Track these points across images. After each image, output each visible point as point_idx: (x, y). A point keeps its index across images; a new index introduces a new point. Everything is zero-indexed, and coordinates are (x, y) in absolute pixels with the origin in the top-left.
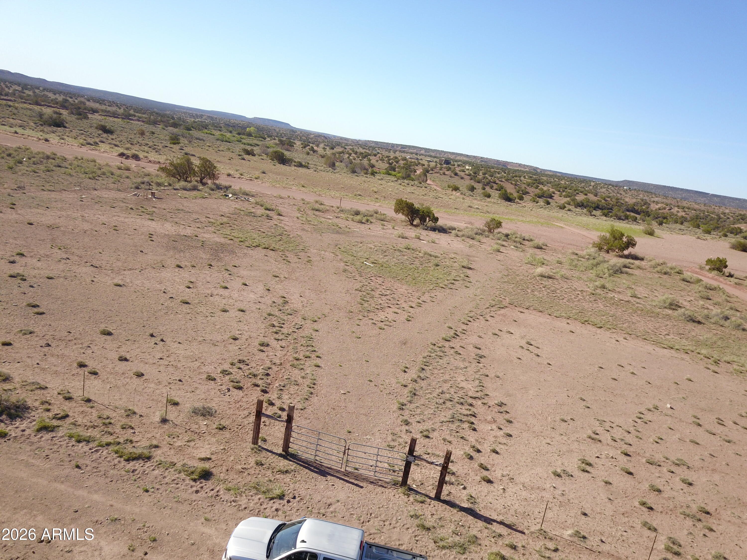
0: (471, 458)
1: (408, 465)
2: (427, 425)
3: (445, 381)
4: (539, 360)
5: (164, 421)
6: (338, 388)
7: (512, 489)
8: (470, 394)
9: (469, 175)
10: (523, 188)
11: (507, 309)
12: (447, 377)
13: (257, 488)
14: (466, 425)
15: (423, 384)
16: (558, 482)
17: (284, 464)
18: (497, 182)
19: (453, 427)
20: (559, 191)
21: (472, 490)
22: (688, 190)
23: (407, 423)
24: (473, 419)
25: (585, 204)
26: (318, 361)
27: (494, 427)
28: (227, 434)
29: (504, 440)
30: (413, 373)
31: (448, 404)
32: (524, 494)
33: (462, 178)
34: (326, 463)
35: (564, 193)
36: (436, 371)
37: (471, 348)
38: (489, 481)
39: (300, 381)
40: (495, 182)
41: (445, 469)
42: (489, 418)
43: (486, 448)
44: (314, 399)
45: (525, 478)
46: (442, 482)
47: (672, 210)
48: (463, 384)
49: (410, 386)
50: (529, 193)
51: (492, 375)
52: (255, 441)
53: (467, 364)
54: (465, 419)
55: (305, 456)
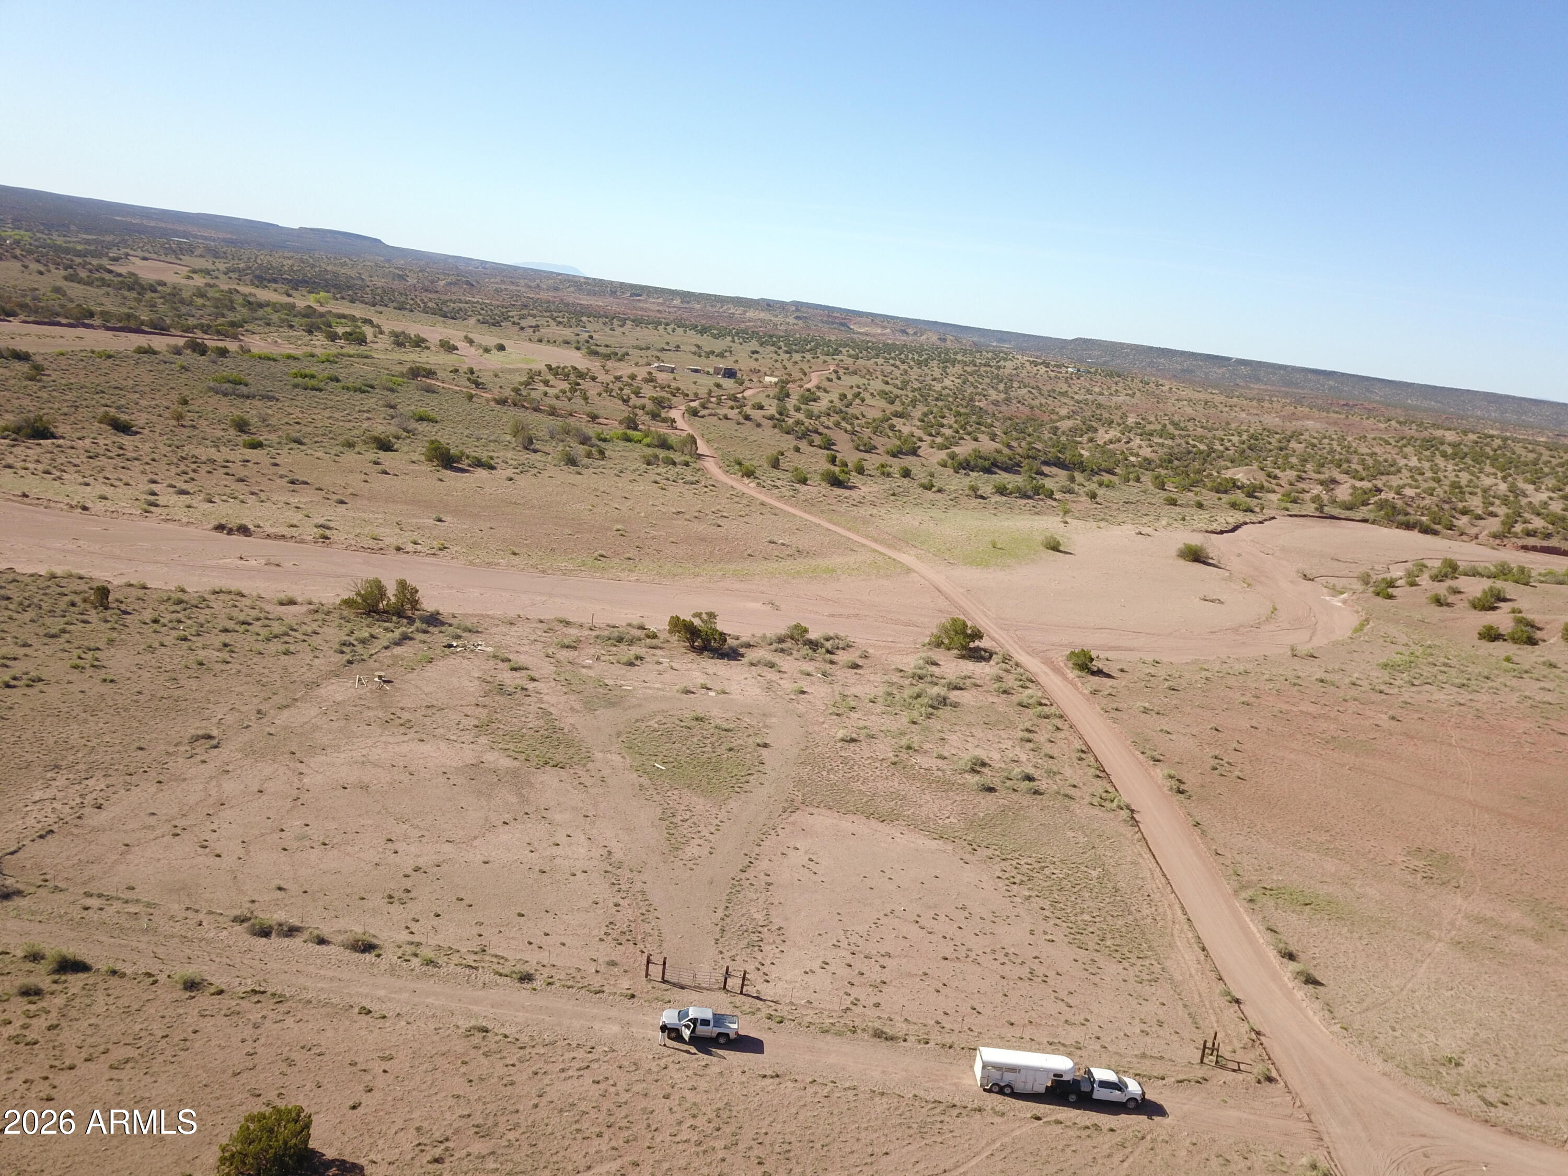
0: (759, 969)
1: (726, 979)
2: (733, 953)
3: (743, 915)
4: (815, 878)
5: (597, 972)
6: (675, 934)
7: (780, 984)
8: (760, 924)
9: (771, 418)
10: (866, 440)
11: (798, 812)
12: (744, 911)
13: (657, 999)
14: (756, 948)
15: (728, 920)
16: (806, 977)
17: (664, 986)
18: (821, 429)
19: (749, 951)
20: (931, 435)
21: (757, 987)
22: (1193, 354)
23: (721, 952)
24: (761, 943)
25: (972, 463)
26: (656, 914)
27: (774, 947)
28: (630, 975)
29: (778, 956)
30: (720, 913)
31: (746, 934)
32: (786, 986)
33: (759, 425)
34: (684, 983)
35: (939, 440)
36: (736, 907)
37: (762, 875)
38: (768, 982)
39: (652, 932)
40: (816, 432)
41: (744, 978)
42: (771, 941)
43: (767, 962)
44: (665, 945)
45: (788, 977)
46: (743, 985)
47: (1132, 443)
48: (755, 916)
49: (720, 924)
50: (876, 448)
51: (776, 902)
52: (647, 975)
53: (758, 895)
54: (756, 944)
55: (673, 981)
